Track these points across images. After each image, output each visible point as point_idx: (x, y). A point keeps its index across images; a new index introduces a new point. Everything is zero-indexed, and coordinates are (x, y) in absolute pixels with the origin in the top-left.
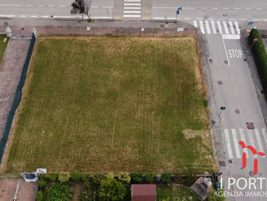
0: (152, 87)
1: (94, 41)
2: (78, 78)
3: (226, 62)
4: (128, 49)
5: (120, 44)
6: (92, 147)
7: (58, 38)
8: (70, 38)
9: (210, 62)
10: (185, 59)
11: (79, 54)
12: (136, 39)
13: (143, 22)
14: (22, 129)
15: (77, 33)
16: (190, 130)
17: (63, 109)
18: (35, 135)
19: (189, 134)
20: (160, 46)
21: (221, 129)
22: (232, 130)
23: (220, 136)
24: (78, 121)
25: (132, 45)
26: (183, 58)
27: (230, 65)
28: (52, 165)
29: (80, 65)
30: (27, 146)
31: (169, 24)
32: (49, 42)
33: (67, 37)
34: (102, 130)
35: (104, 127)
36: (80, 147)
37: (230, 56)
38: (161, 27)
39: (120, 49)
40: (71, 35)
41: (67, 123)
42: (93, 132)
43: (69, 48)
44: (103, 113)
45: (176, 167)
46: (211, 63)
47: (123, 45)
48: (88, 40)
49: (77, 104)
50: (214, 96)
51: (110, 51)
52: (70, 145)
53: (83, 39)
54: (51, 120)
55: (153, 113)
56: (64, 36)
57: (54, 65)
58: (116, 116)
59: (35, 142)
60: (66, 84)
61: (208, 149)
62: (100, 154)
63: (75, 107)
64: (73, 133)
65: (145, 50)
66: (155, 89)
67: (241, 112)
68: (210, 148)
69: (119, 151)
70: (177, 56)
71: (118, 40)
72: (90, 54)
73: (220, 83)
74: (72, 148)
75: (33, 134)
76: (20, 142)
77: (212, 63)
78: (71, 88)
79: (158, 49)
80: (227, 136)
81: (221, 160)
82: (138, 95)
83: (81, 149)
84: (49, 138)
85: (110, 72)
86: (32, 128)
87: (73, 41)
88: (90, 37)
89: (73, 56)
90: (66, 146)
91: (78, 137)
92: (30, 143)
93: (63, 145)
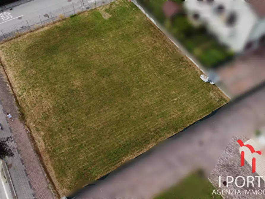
0: (78, 50)
1: (39, 127)
2: (102, 110)
3: (20, 18)
4: (37, 89)
5: (33, 99)
6: (160, 61)
7: (52, 173)
8: (46, 157)
10: (29, 42)
11: (69, 129)
12: (17, 90)
14: (187, 119)
15: (34, 155)
16: (103, 16)
17: (144, 100)
18: (184, 104)
19: (107, 16)
21: (91, 4)
24: (146, 82)
25: (29, 89)
26: (29, 44)
27: (23, 15)
28: (194, 76)
29: (83, 118)
30: (196, 102)
32: (65, 179)
33: (45, 163)
34: (141, 62)
35: (139, 63)
36: (166, 68)
37: (12, 18)
39: (40, 96)
40: (41, 160)
41: (155, 88)
42: (148, 67)
43: (64, 147)
44: (126, 69)
45: (136, 13)
47: (34, 96)
48: (41, 135)
49: (131, 92)
51: (48, 103)
52: (171, 75)
53: (42, 141)
54: (161, 101)
55: (103, 39)
56: (45, 167)
57: (98, 145)
58: (122, 60)
59: (188, 100)
60: (115, 117)
61: (112, 5)
62: (161, 54)
63: (134, 93)
64: (159, 79)
65: (31, 75)
66: (78, 48)
68: (110, 4)
69: (149, 45)
70: (29, 48)
71: (27, 106)
72: (63, 119)
73: (46, 15)
74: (171, 73)
75: (183, 106)
76: (197, 111)
77: (25, 26)
78: (117, 108)
79: (26, 65)
82: (92, 56)
83: (167, 67)
84: (177, 92)
85: (77, 88)
86: (180, 110)
87: (50, 150)
88: (34, 136)
89: (75, 133)
90: (173, 77)
91: (160, 74)
92: (192, 103)
93: (174, 79)
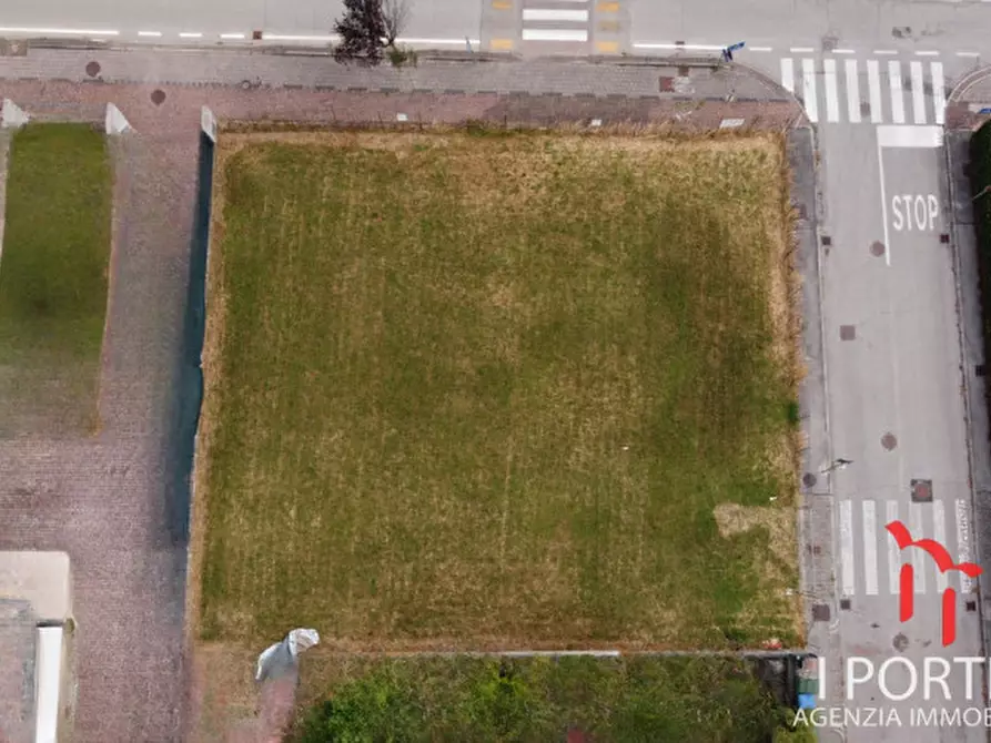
0: (623, 353)
1: (423, 155)
2: (379, 313)
3: (878, 249)
4: (543, 191)
5: (515, 171)
6: (443, 560)
7: (292, 138)
8: (337, 140)
9: (824, 247)
10: (739, 235)
11: (375, 215)
12: (570, 144)
13: (597, 63)
14: (224, 501)
15: (358, 118)
16: (737, 507)
17: (341, 433)
18: (267, 523)
19: (732, 519)
20: (656, 182)
21: (832, 503)
22: (865, 503)
23: (824, 526)
24: (395, 475)
25: (556, 174)
26: (733, 231)
27: (888, 262)
28: (331, 616)
29: (383, 260)
30: (251, 559)
31: (692, 73)
32: (264, 156)
33: (324, 134)
34: (469, 505)
35: (473, 497)
36: (407, 561)
37: (895, 225)
38: (661, 90)
39: (516, 190)
40: (336, 127)
41: (359, 481)
42: (443, 513)
43: (335, 184)
44: (470, 448)
45: (689, 624)
46: (827, 252)
47: (524, 175)
48: (399, 149)
49: (386, 414)
50: (824, 387)
51: (480, 200)
52: (375, 556)
53: (383, 147)
54: (311, 471)
55: (626, 448)
56: (312, 128)
57: (293, 258)
58: (509, 458)
59: (271, 543)
60: (341, 337)
61: (785, 570)
62: (467, 585)
63: (380, 424)
64: (381, 516)
65: (600, 195)
66: (632, 359)
67: (899, 442)
68: (792, 566)
69: (523, 573)
70: (713, 225)
71: (506, 149)
72: (411, 213)
73: (847, 333)
74: (383, 562)
75: (263, 519)
76: (228, 544)
77: (831, 252)
78: (360, 353)
79: (650, 195)
80: (846, 525)
81: (820, 603)
82: (578, 383)
83: (409, 567)
84: (313, 532)
85: (486, 288)
86: (257, 501)
87: (348, 155)
88: (405, 136)
89: (354, 223)
90: (365, 556)
91: (398, 529)
92: (256, 547)
93: (357, 553)
